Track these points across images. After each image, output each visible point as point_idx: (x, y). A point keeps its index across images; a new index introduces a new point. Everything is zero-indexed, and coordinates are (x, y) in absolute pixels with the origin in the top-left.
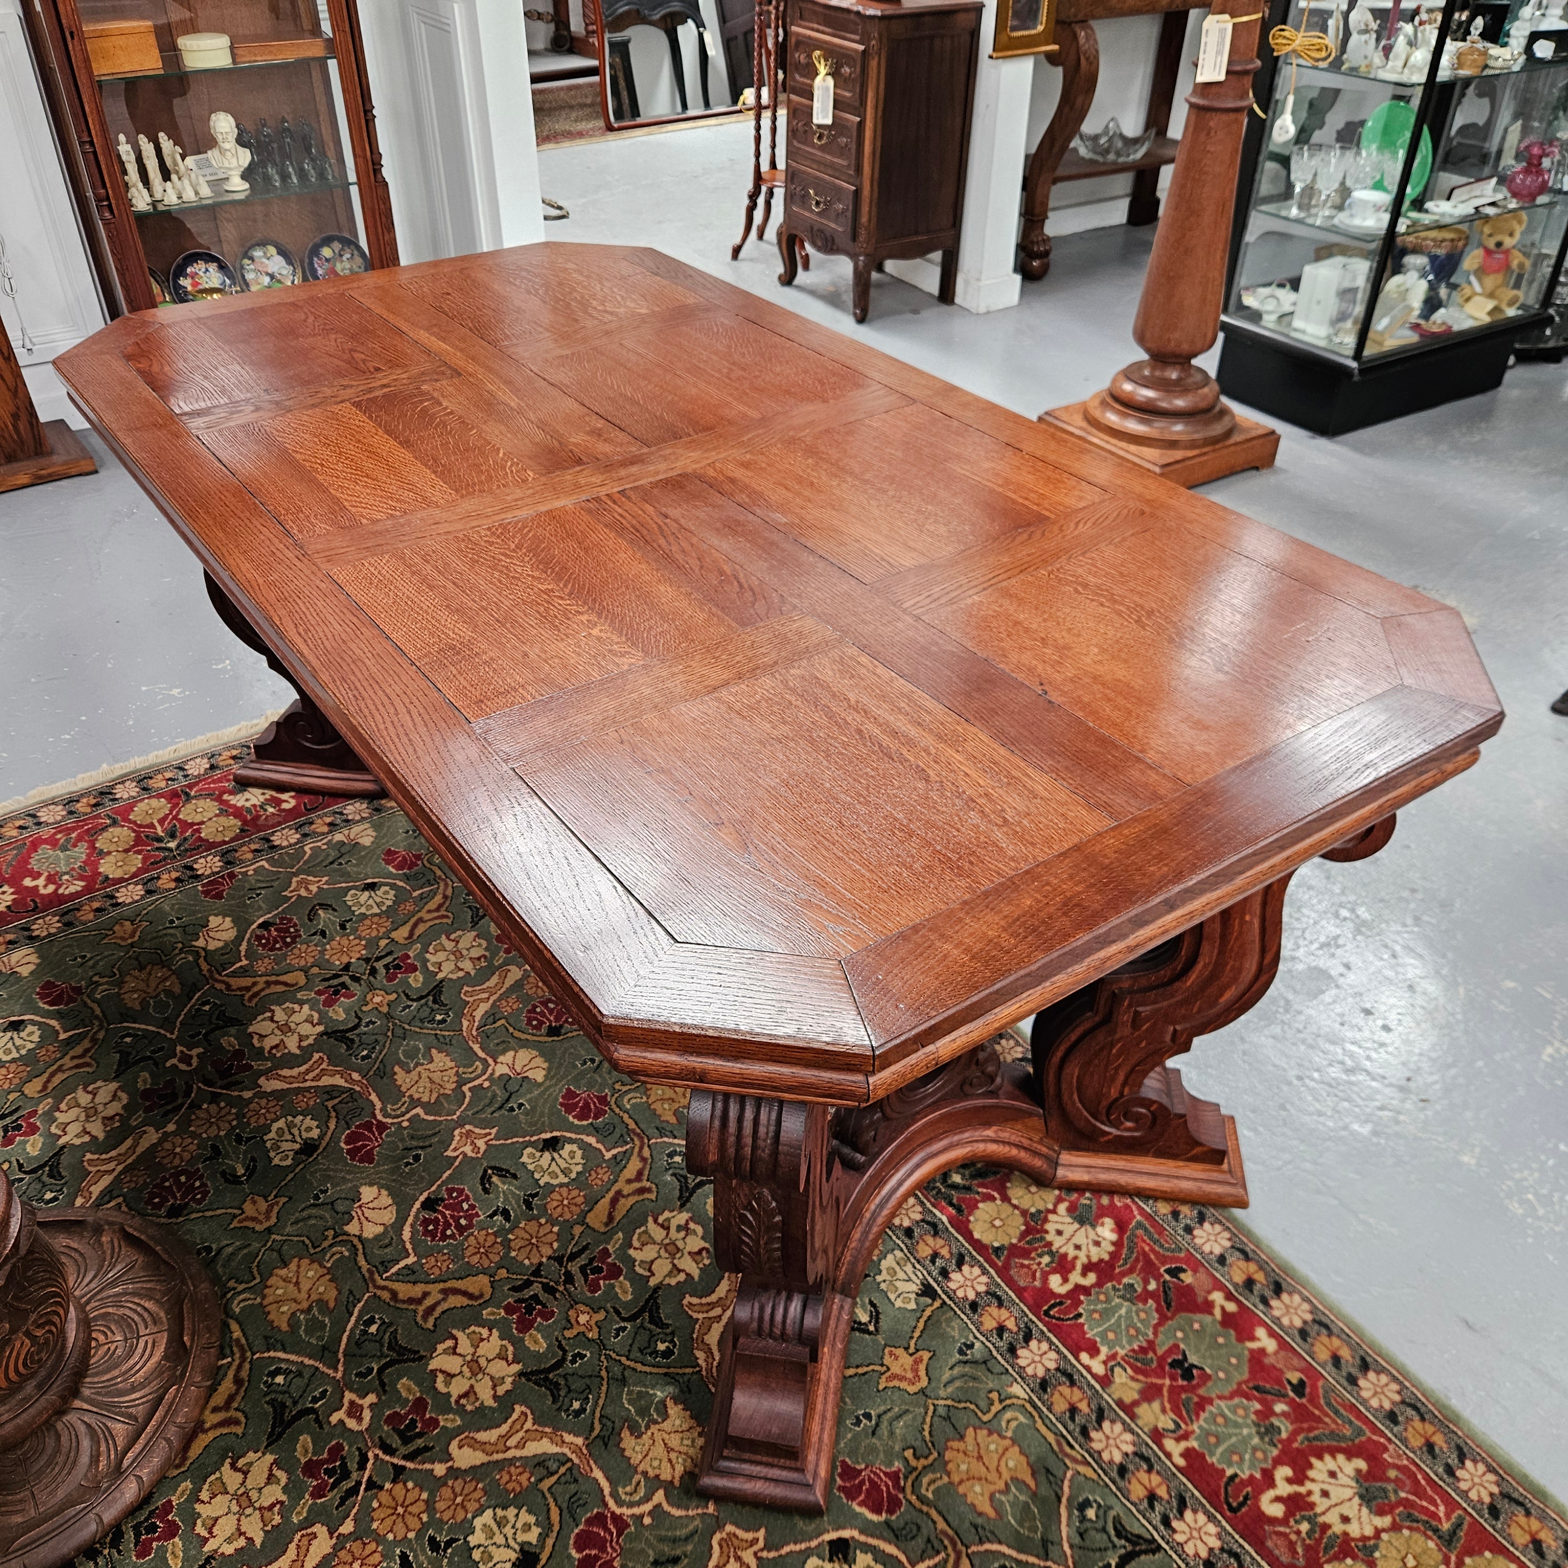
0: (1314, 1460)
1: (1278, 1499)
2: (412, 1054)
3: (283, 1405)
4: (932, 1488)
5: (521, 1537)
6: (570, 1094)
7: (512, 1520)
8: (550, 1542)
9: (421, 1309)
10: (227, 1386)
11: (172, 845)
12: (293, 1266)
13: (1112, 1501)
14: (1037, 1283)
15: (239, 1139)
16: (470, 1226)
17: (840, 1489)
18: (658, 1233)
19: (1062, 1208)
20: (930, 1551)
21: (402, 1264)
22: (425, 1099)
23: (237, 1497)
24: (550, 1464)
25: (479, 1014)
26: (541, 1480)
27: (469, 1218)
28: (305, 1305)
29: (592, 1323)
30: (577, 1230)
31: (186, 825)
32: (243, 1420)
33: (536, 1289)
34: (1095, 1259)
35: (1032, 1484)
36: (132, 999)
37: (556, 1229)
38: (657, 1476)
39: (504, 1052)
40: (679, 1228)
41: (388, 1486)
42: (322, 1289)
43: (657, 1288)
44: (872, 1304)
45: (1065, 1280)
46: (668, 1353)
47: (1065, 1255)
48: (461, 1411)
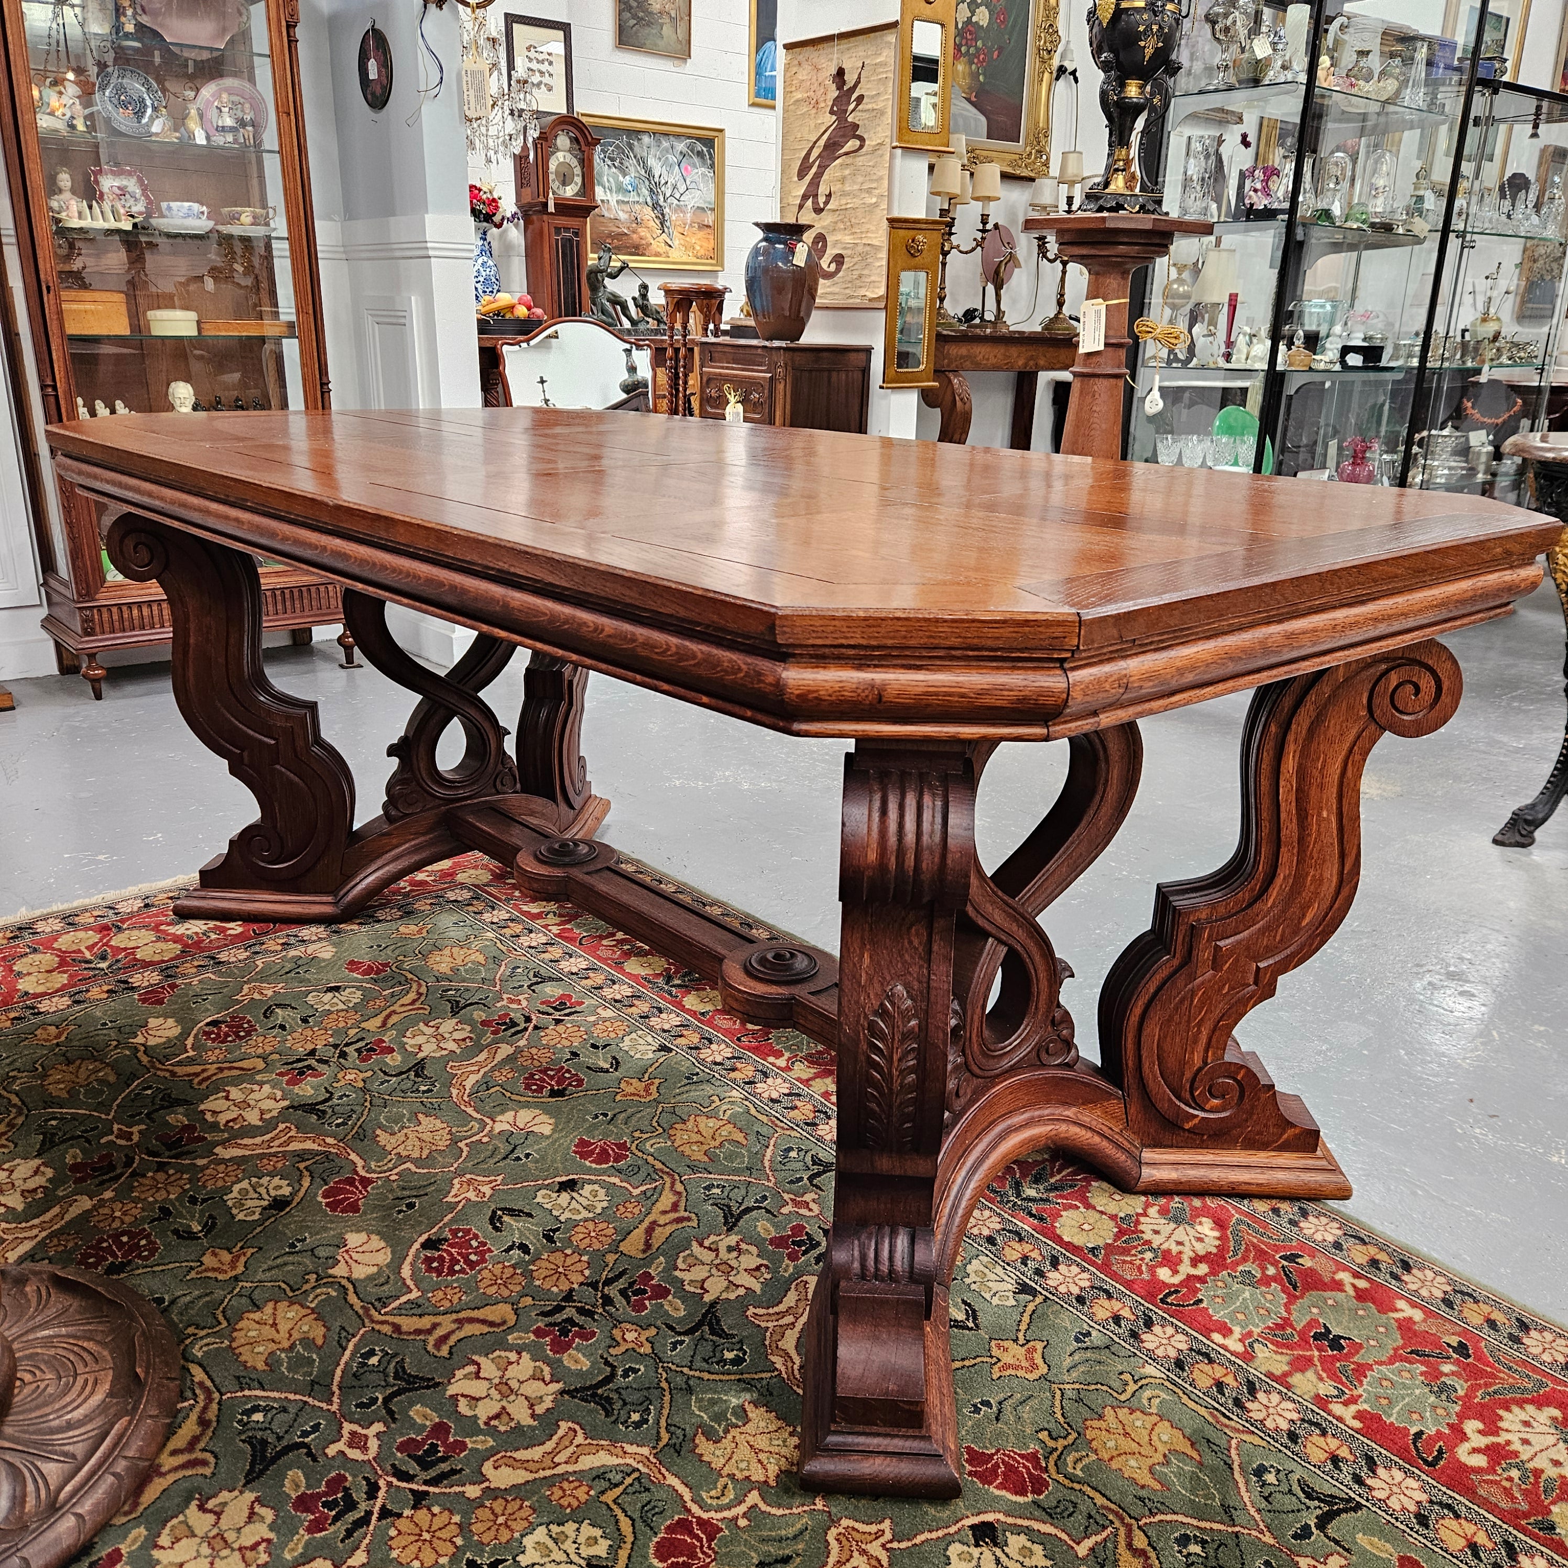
0: (1501, 1412)
1: (1475, 1450)
2: (398, 1119)
3: (264, 1443)
4: (1079, 1466)
5: (586, 1552)
6: (582, 1143)
7: (572, 1535)
8: (623, 1554)
9: (431, 1340)
10: (189, 1428)
11: (104, 965)
12: (269, 1309)
13: (1291, 1465)
14: (1146, 1276)
15: (193, 1200)
16: (483, 1260)
17: (970, 1474)
18: (707, 1256)
19: (1153, 1211)
20: (1094, 1527)
21: (404, 1299)
22: (416, 1155)
23: (209, 1541)
24: (610, 1476)
25: (469, 1083)
26: (603, 1493)
27: (482, 1254)
28: (286, 1344)
29: (643, 1339)
30: (611, 1258)
31: (118, 950)
32: (212, 1460)
33: (570, 1312)
34: (1202, 1253)
35: (1195, 1455)
36: (57, 1090)
37: (585, 1258)
38: (747, 1478)
39: (502, 1112)
40: (730, 1249)
41: (407, 1512)
42: (305, 1328)
43: (713, 1304)
44: (964, 1302)
45: (1175, 1272)
46: (737, 1361)
47: (1168, 1251)
48: (492, 1431)
